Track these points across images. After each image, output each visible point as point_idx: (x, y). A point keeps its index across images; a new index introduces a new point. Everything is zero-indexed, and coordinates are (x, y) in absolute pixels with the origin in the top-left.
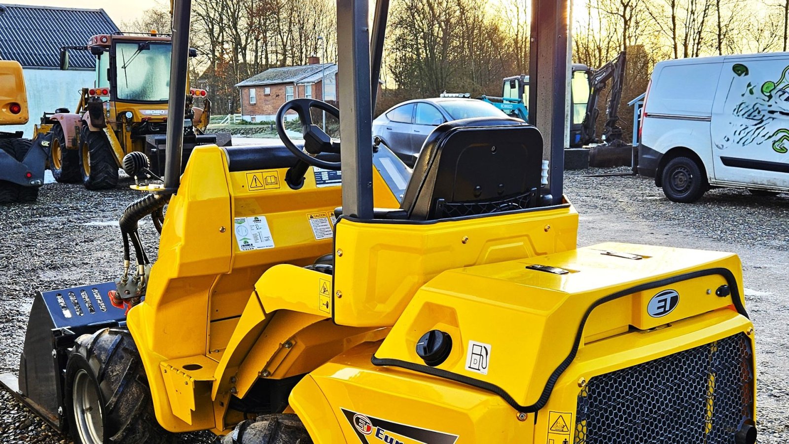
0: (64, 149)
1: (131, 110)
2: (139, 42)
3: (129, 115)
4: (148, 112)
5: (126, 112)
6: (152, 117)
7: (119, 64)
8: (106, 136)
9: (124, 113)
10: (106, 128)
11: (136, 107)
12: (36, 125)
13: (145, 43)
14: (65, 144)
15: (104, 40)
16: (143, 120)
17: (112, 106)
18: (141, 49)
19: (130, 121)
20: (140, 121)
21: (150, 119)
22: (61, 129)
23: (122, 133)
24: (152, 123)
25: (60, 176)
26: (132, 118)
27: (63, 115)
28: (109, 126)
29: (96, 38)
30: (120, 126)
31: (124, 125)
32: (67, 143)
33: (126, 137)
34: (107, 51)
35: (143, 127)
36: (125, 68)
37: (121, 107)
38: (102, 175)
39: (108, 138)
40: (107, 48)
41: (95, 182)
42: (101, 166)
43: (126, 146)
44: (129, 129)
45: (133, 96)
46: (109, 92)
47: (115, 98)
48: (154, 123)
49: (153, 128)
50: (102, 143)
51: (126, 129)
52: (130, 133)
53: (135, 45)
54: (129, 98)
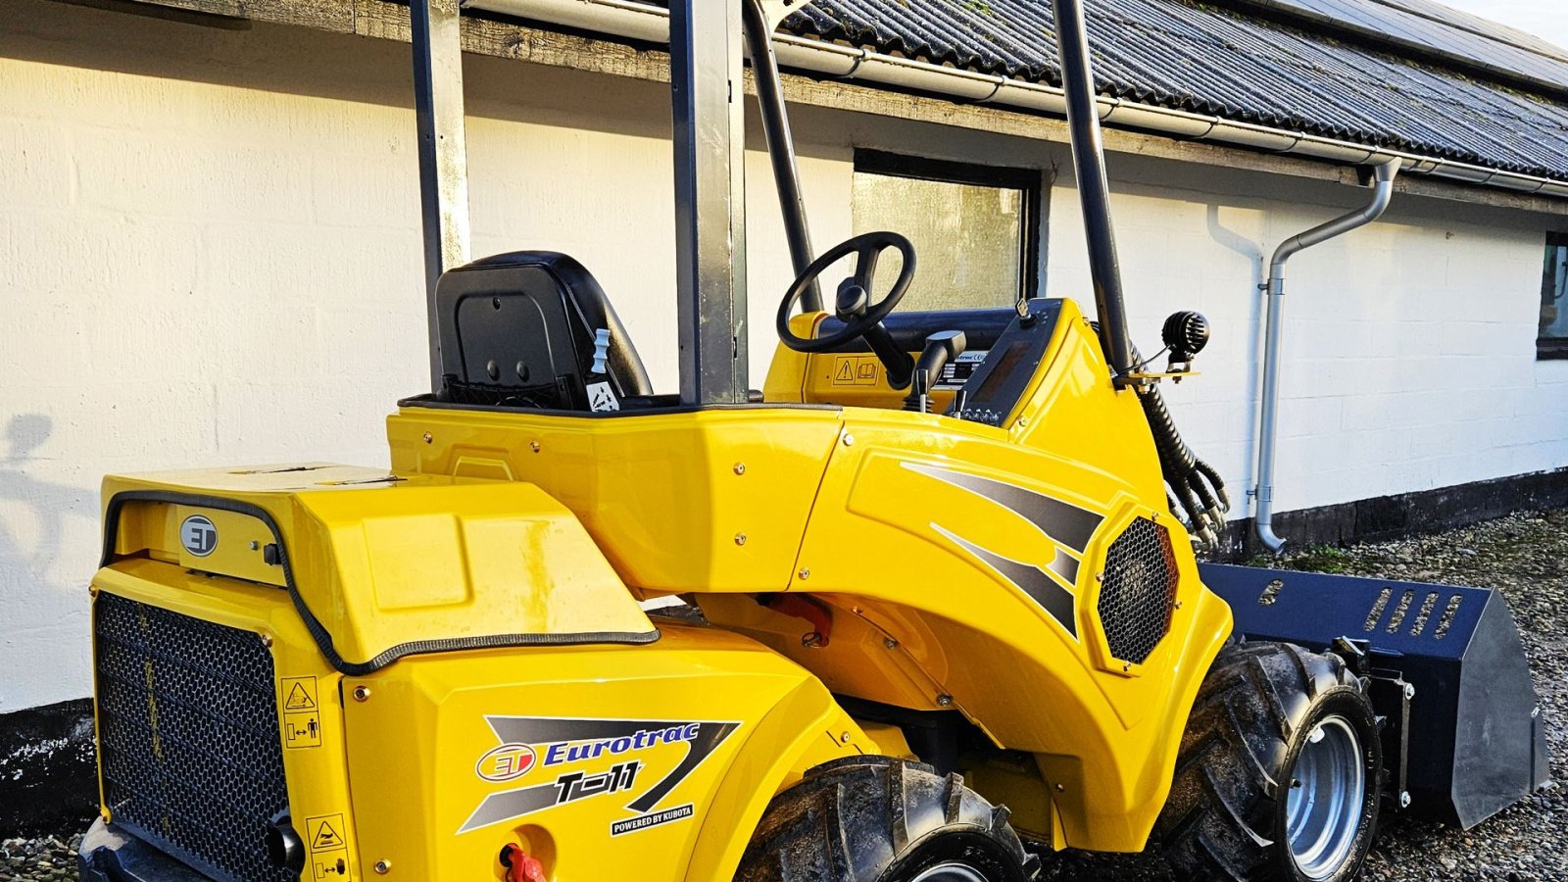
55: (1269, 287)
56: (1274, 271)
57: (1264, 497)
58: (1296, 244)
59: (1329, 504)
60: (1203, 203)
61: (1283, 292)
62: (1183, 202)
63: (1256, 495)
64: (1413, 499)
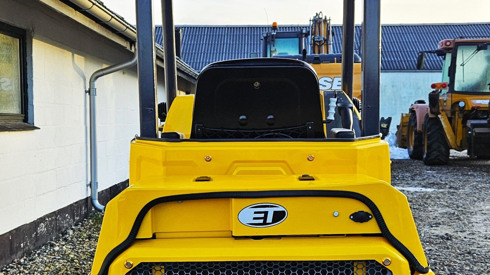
0: (416, 132)
1: (464, 100)
2: (478, 43)
3: (462, 104)
4: (478, 102)
5: (460, 102)
6: (481, 106)
7: (459, 62)
8: (440, 121)
9: (458, 102)
10: (441, 115)
11: (468, 98)
12: (402, 114)
13: (484, 44)
14: (417, 129)
15: (448, 43)
16: (473, 108)
17: (449, 97)
18: (479, 49)
19: (462, 109)
20: (470, 109)
21: (478, 107)
22: (416, 117)
23: (455, 119)
24: (480, 111)
25: (412, 153)
26: (464, 107)
27: (418, 105)
28: (443, 113)
29: (442, 43)
30: (453, 113)
31: (457, 112)
32: (419, 128)
33: (457, 122)
34: (449, 53)
35: (473, 114)
36: (463, 66)
37: (456, 98)
38: (435, 153)
39: (441, 123)
40: (451, 50)
41: (430, 158)
42: (434, 146)
43: (457, 130)
44: (461, 115)
45: (467, 89)
46: (447, 86)
47: (452, 90)
48: (482, 110)
49: (481, 115)
50: (437, 127)
51: (458, 115)
52: (461, 120)
53: (474, 46)
54: (464, 90)
55: (90, 92)
56: (91, 85)
57: (94, 187)
58: (101, 73)
59: (105, 189)
60: (71, 52)
61: (97, 94)
62: (66, 51)
63: (91, 186)
64: (121, 185)
